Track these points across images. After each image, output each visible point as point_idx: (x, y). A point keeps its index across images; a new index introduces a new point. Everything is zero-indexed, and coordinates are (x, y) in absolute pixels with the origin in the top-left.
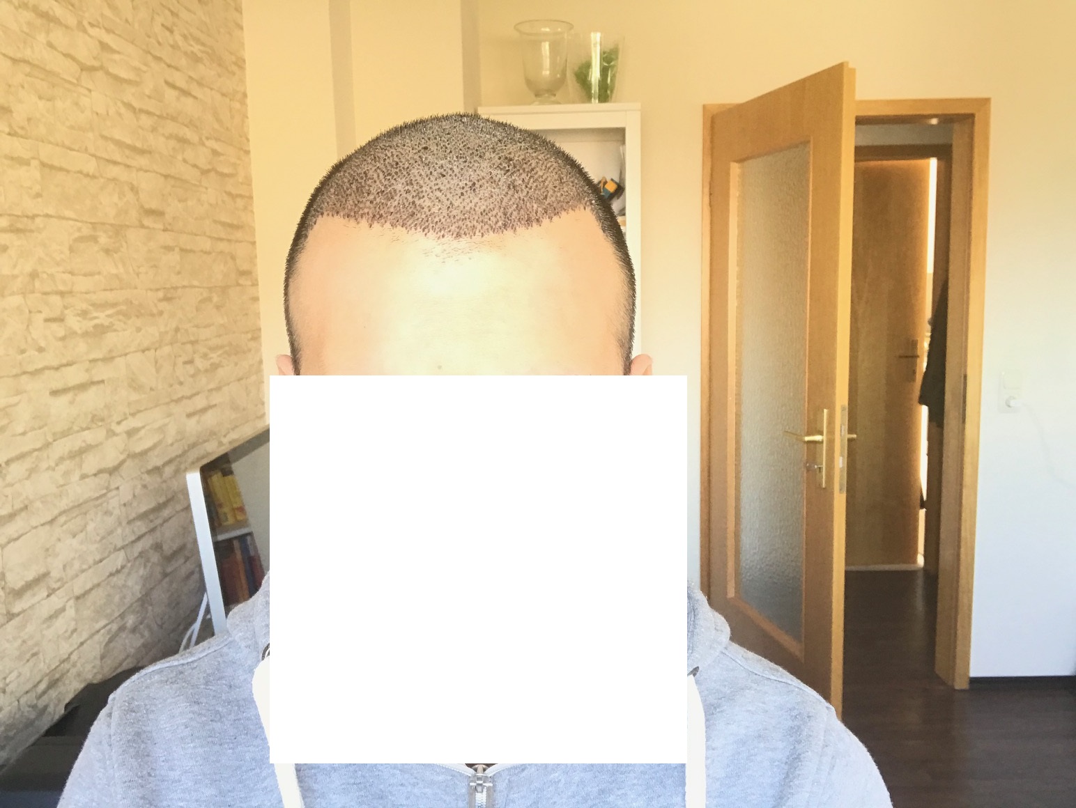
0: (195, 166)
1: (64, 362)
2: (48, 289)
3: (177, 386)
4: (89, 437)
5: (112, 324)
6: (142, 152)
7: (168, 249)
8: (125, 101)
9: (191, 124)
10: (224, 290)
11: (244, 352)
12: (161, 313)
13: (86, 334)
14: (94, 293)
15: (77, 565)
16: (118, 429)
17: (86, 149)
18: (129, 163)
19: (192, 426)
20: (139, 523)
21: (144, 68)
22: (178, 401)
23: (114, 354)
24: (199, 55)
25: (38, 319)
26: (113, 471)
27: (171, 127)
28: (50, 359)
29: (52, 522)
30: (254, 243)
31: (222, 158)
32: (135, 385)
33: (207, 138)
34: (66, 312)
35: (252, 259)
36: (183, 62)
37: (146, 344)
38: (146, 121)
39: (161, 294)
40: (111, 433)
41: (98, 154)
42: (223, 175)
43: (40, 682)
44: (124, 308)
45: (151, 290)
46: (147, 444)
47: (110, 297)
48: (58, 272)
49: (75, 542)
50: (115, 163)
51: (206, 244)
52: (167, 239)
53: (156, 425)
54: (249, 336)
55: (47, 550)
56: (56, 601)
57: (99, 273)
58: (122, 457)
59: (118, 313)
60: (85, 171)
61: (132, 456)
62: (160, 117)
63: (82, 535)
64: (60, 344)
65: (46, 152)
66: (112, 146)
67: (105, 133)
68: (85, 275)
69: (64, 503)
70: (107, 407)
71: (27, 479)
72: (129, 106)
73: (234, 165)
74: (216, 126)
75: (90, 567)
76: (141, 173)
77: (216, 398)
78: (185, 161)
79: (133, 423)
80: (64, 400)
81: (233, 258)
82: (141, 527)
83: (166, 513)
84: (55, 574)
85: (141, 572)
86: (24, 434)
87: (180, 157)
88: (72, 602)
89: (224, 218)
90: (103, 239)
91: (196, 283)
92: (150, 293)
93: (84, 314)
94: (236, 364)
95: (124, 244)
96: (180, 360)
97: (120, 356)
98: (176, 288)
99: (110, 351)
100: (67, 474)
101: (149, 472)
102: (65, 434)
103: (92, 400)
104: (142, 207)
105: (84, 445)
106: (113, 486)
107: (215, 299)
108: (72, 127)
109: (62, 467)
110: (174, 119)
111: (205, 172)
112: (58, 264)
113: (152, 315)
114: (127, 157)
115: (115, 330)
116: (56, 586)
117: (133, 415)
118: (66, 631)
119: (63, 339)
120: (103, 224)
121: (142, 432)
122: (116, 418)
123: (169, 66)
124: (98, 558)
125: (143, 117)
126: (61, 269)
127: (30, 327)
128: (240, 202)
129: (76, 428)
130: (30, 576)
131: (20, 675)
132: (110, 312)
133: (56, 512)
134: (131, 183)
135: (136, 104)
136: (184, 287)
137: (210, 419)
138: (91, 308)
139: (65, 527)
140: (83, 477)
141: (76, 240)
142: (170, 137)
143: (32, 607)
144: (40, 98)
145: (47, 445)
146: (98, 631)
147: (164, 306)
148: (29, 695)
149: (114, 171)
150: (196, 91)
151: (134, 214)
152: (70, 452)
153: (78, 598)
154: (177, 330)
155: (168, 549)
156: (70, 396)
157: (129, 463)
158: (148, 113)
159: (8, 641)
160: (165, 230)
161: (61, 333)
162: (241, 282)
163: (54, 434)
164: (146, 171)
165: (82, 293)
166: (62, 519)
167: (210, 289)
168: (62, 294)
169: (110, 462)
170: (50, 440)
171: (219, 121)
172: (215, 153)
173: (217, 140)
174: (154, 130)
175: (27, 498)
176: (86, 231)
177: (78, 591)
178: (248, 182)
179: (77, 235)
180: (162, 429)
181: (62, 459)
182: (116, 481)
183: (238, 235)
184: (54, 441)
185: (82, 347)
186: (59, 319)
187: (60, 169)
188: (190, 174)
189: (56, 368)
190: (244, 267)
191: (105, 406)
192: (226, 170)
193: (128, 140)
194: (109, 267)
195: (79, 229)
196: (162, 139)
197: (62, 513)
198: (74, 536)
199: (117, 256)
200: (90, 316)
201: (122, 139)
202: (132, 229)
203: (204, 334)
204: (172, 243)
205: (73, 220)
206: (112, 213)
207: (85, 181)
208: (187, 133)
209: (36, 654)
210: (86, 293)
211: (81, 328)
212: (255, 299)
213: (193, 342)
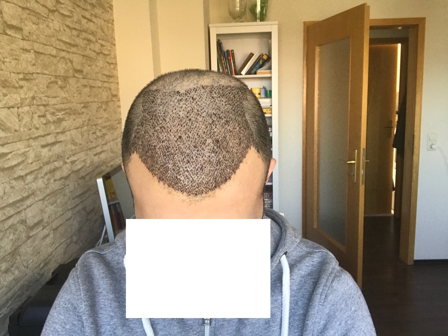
0: (94, 51)
1: (46, 133)
2: (39, 104)
3: (90, 143)
4: (56, 164)
5: (64, 118)
6: (74, 46)
8: (67, 24)
9: (93, 33)
10: (107, 103)
11: (115, 129)
12: (83, 113)
13: (54, 122)
14: (57, 105)
15: (53, 217)
16: (68, 161)
17: (52, 45)
18: (69, 51)
19: (96, 159)
20: (77, 199)
21: (73, 10)
22: (91, 149)
23: (65, 130)
24: (95, 4)
25: (36, 116)
26: (66, 178)
27: (84, 35)
28: (41, 132)
29: (43, 199)
30: (118, 83)
31: (105, 48)
32: (74, 143)
33: (99, 39)
34: (46, 113)
35: (118, 89)
36: (89, 7)
37: (77, 126)
38: (75, 33)
39: (82, 105)
40: (65, 163)
41: (57, 47)
42: (105, 55)
43: (41, 264)
44: (68, 111)
45: (79, 103)
46: (79, 167)
47: (63, 106)
48: (43, 96)
49: (52, 207)
50: (64, 51)
51: (100, 84)
52: (84, 82)
53: (82, 159)
54: (117, 122)
55: (42, 210)
56: (46, 231)
57: (59, 97)
58: (70, 172)
59: (66, 113)
60: (52, 54)
61: (74, 172)
62: (80, 31)
63: (55, 205)
64: (44, 126)
65: (37, 47)
66: (62, 44)
67: (59, 38)
68: (53, 97)
69: (48, 191)
70: (64, 152)
71: (33, 182)
72: (68, 26)
73: (110, 50)
74: (102, 34)
75: (58, 217)
76: (73, 55)
77: (105, 148)
78: (90, 49)
79: (73, 158)
80: (46, 149)
81: (110, 89)
82: (77, 201)
83: (87, 195)
84: (45, 220)
85: (79, 219)
86: (32, 163)
87: (88, 48)
88: (52, 231)
89: (106, 73)
90: (60, 82)
91: (96, 100)
92: (78, 105)
93: (53, 114)
94: (112, 134)
95: (68, 84)
96: (91, 133)
97: (68, 131)
98: (88, 102)
99: (64, 129)
100: (48, 179)
101: (80, 179)
102: (48, 163)
103: (57, 149)
104: (74, 69)
105: (55, 167)
106: (66, 184)
107: (104, 107)
108: (46, 36)
109: (47, 177)
110: (86, 32)
111: (98, 54)
112: (43, 93)
113: (80, 114)
114: (68, 48)
115: (66, 120)
116: (46, 225)
117: (74, 155)
118: (50, 243)
119: (45, 124)
120: (59, 76)
121: (77, 162)
122: (67, 156)
123: (83, 9)
124: (61, 213)
125: (74, 31)
127: (33, 119)
128: (112, 66)
129: (51, 161)
130: (36, 220)
131: (33, 261)
132: (63, 113)
133: (45, 195)
134: (70, 59)
135: (71, 26)
136: (91, 102)
137: (103, 156)
138: (56, 111)
139: (48, 201)
140: (55, 180)
141: (50, 83)
142: (84, 39)
143: (37, 233)
144: (34, 24)
145: (41, 168)
146: (62, 243)
147: (83, 110)
148: (37, 269)
149: (63, 54)
150: (94, 19)
151: (71, 72)
152: (50, 170)
153: (54, 230)
154: (89, 120)
155: (88, 209)
156: (49, 147)
157: (72, 175)
158: (75, 29)
159: (28, 247)
160: (83, 78)
161: (45, 122)
162: (113, 99)
163: (43, 163)
164: (75, 54)
165: (52, 105)
166: (48, 198)
167: (102, 103)
168: (45, 106)
169: (65, 175)
170: (42, 166)
171: (103, 32)
172: (102, 45)
173: (103, 40)
174: (78, 36)
175: (34, 189)
176: (53, 79)
177: (54, 227)
178: (115, 57)
179: (49, 81)
180: (84, 161)
181: (46, 174)
182: (68, 182)
183: (112, 80)
184: (43, 166)
185: (53, 127)
186: (44, 116)
187: (42, 53)
188: (92, 54)
189: (43, 136)
190: (115, 93)
191: (63, 151)
192: (106, 53)
193: (68, 41)
194: (63, 94)
195: (50, 79)
196: (81, 40)
197: (48, 195)
198: (52, 205)
199: (65, 89)
200: (55, 115)
201: (66, 40)
202: (71, 78)
203: (100, 121)
204: (86, 84)
205: (48, 75)
206: (63, 72)
207: (52, 58)
208: (91, 37)
209: (39, 252)
210: (54, 105)
211: (52, 120)
212: (119, 107)
213: (96, 125)
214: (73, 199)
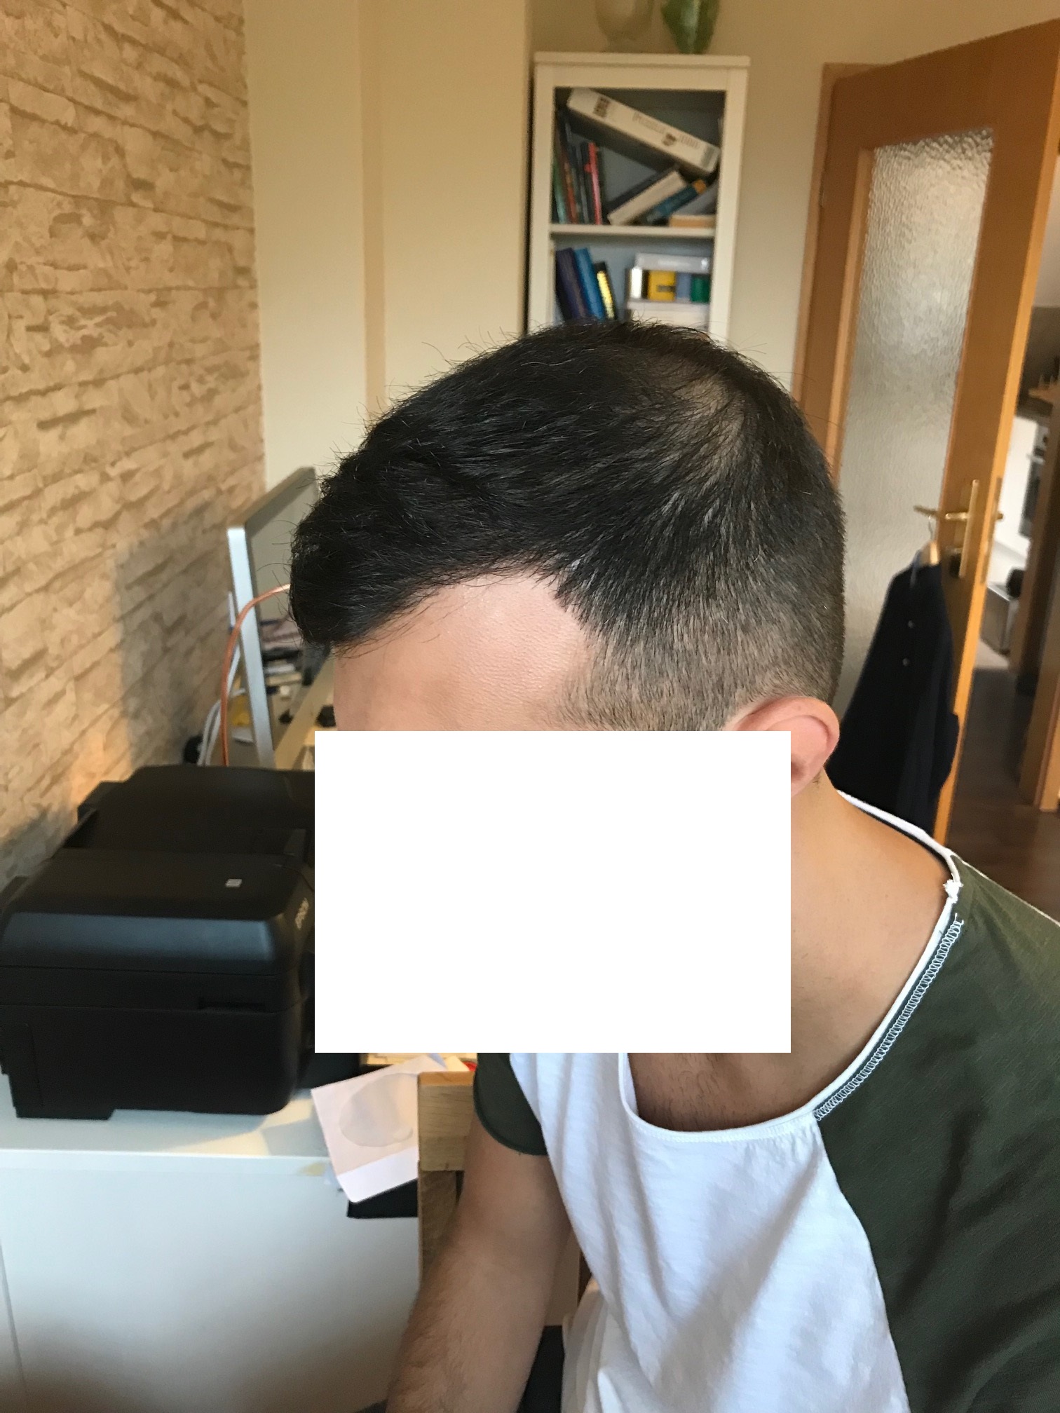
1: (52, 384)
2: (28, 287)
3: (172, 418)
4: (83, 481)
5: (101, 336)
6: (128, 98)
7: (160, 236)
8: (106, 21)
9: (181, 60)
10: (220, 293)
11: (242, 375)
12: (154, 323)
13: (74, 349)
14: (81, 293)
15: (75, 640)
16: (113, 472)
17: (63, 90)
18: (113, 114)
19: (189, 469)
20: (137, 589)
22: (173, 437)
23: (105, 375)
25: (20, 326)
26: (108, 525)
27: (158, 64)
28: (36, 381)
29: (46, 588)
30: (251, 231)
31: (216, 110)
32: (129, 417)
33: (201, 82)
34: (51, 318)
35: (250, 252)
37: (139, 363)
38: (130, 53)
39: (153, 297)
40: (105, 478)
41: (78, 98)
42: (217, 135)
43: (42, 777)
44: (114, 314)
45: (143, 291)
46: (142, 491)
47: (98, 299)
48: (39, 263)
49: (71, 613)
50: (97, 112)
51: (201, 231)
52: (157, 222)
53: (151, 469)
54: (247, 353)
55: (43, 622)
56: (55, 684)
57: (85, 267)
58: (117, 508)
59: (109, 321)
60: (63, 123)
61: (128, 506)
62: (145, 47)
63: (78, 605)
64: (45, 360)
65: (17, 93)
66: (92, 88)
67: (84, 68)
68: (70, 269)
69: (59, 565)
70: (100, 443)
71: (18, 534)
72: (108, 29)
73: (230, 122)
74: (209, 64)
75: (89, 642)
76: (126, 128)
78: (175, 113)
79: (128, 464)
80: (53, 434)
81: (230, 249)
82: (139, 593)
83: (164, 576)
84: (53, 650)
85: (143, 647)
86: (11, 477)
87: (169, 107)
88: (71, 685)
89: (220, 195)
90: (87, 220)
91: (191, 283)
92: (142, 296)
93: (70, 322)
94: (234, 391)
95: (111, 227)
96: (176, 385)
97: (112, 379)
98: (169, 289)
99: (101, 371)
100: (60, 529)
101: (146, 526)
102: (56, 478)
104: (129, 176)
105: (77, 492)
106: (109, 543)
107: (211, 305)
108: (44, 58)
109: (55, 520)
110: (161, 52)
111: (198, 130)
112: (38, 252)
113: (144, 325)
114: (111, 105)
115: (106, 345)
116: (54, 665)
117: (128, 454)
118: (67, 718)
119: (48, 354)
120: (87, 198)
121: (138, 477)
122: (110, 457)
124: (96, 631)
125: (127, 47)
126: (41, 259)
127: (11, 338)
128: (237, 174)
129: (67, 471)
130: (27, 653)
131: (22, 769)
132: (98, 319)
133: (51, 575)
134: (116, 142)
135: (119, 28)
136: (178, 288)
137: (207, 459)
138: (78, 314)
139: (61, 593)
140: (78, 532)
141: (57, 219)
142: (158, 77)
143: (31, 690)
144: (8, 14)
145: (37, 493)
146: (99, 718)
147: (157, 313)
148: (32, 792)
149: (96, 124)
151: (120, 184)
152: (63, 501)
153: (78, 678)
154: (171, 345)
155: (169, 620)
156: (60, 429)
157: (126, 516)
158: (133, 42)
159: (7, 731)
160: (156, 210)
161: (47, 347)
162: (239, 282)
163: (45, 478)
164: (132, 125)
165: (67, 293)
166: (57, 584)
167: (206, 292)
168: (45, 293)
169: (105, 514)
170: (41, 485)
171: (213, 57)
172: (208, 102)
173: (211, 84)
174: (139, 66)
175: (19, 558)
176: (68, 208)
177: (77, 671)
178: (245, 146)
179: (57, 212)
180: (157, 473)
181: (53, 511)
182: (113, 538)
183: (235, 219)
184: (46, 486)
185: (70, 366)
186: (43, 328)
187: (34, 117)
188: (182, 132)
189: (43, 393)
190: (242, 262)
191: (98, 442)
192: (221, 128)
193: (110, 80)
194: (96, 259)
195: (59, 205)
196: (149, 80)
197: (58, 576)
198: (71, 604)
199: (104, 243)
200: (77, 325)
201: (103, 77)
202: (120, 207)
203: (200, 350)
204: (163, 229)
205: (53, 191)
206: (96, 184)
207: (63, 136)
208: (178, 73)
209: (36, 746)
210: (72, 293)
211: (68, 340)
212: (254, 306)
213: (189, 362)
214: (129, 587)
